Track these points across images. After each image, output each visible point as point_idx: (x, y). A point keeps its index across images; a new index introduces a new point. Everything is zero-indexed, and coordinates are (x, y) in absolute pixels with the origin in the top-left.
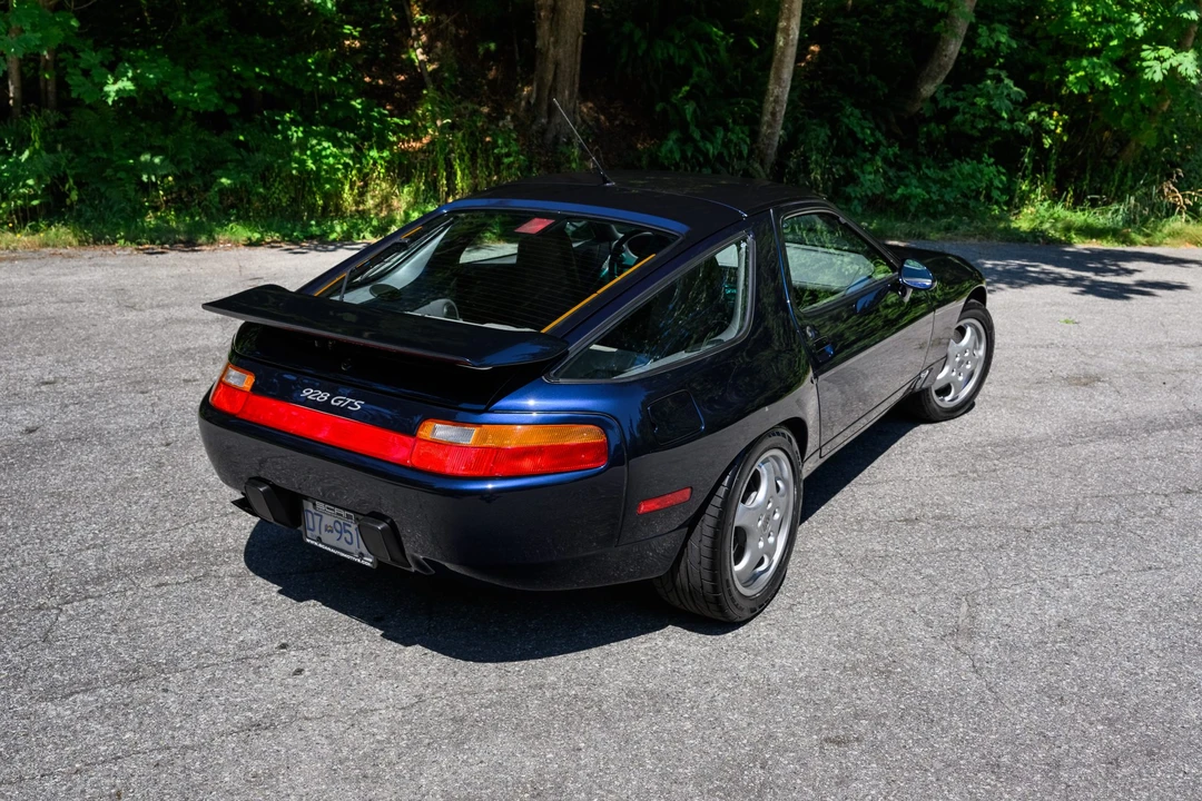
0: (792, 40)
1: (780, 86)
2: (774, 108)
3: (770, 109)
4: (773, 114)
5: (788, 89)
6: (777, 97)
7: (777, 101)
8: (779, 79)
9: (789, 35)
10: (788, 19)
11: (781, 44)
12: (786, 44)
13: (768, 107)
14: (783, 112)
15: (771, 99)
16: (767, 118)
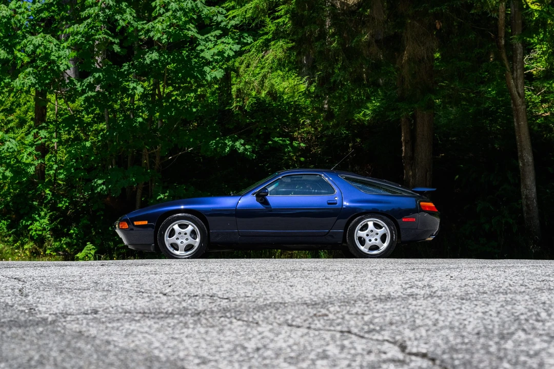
0: (527, 162)
1: (527, 189)
2: (527, 202)
3: (525, 203)
4: (528, 206)
5: (534, 190)
6: (526, 195)
7: (527, 198)
8: (526, 186)
9: (524, 160)
10: (521, 151)
11: (521, 164)
12: (524, 165)
13: (524, 202)
14: (535, 205)
15: (524, 197)
16: (525, 208)
